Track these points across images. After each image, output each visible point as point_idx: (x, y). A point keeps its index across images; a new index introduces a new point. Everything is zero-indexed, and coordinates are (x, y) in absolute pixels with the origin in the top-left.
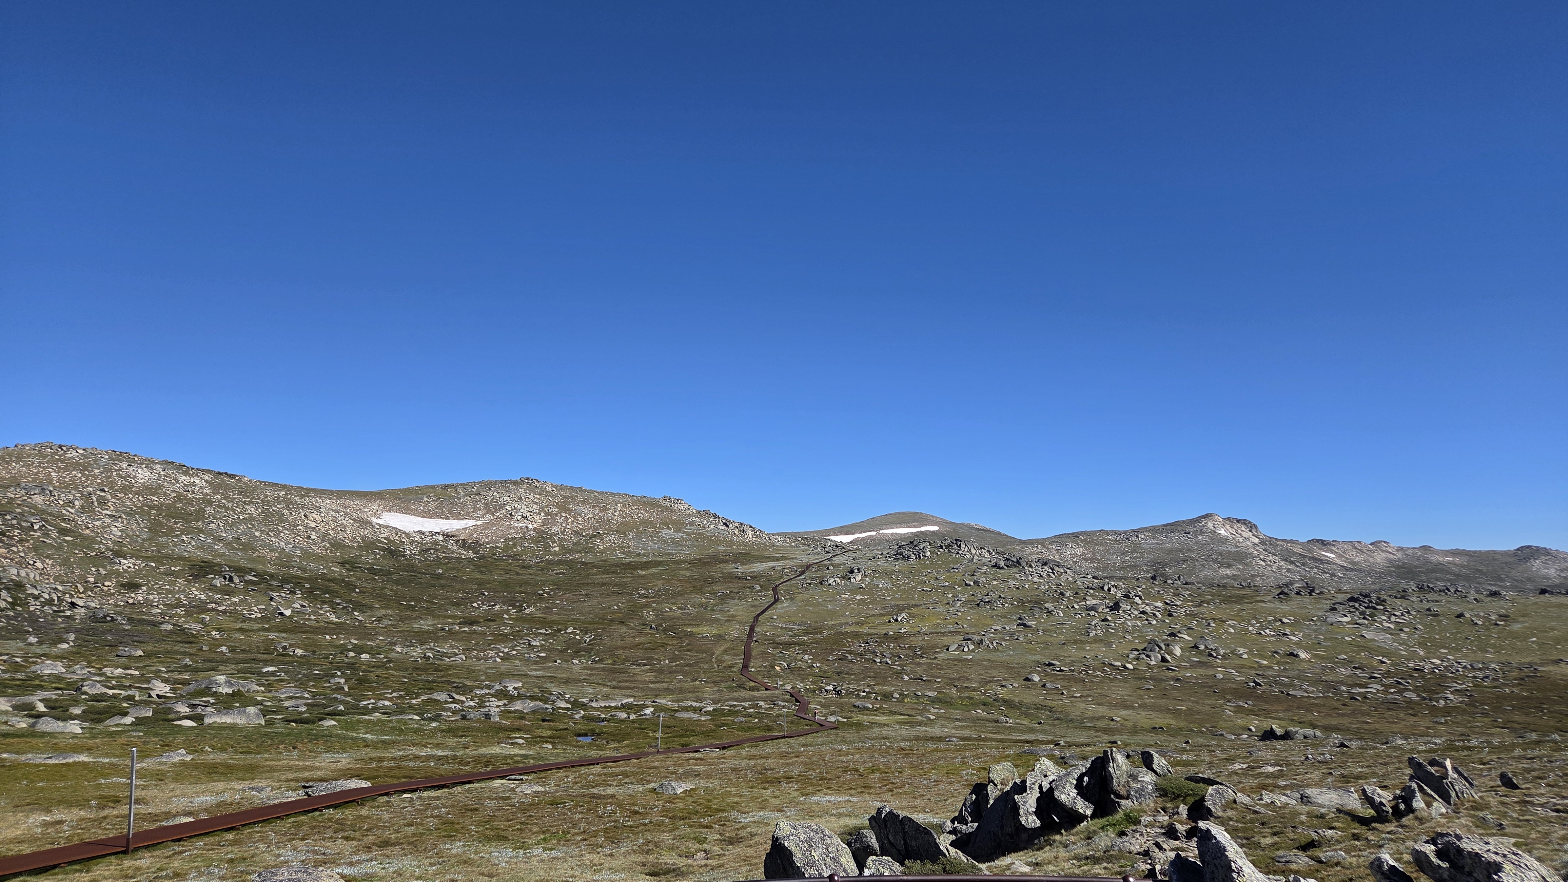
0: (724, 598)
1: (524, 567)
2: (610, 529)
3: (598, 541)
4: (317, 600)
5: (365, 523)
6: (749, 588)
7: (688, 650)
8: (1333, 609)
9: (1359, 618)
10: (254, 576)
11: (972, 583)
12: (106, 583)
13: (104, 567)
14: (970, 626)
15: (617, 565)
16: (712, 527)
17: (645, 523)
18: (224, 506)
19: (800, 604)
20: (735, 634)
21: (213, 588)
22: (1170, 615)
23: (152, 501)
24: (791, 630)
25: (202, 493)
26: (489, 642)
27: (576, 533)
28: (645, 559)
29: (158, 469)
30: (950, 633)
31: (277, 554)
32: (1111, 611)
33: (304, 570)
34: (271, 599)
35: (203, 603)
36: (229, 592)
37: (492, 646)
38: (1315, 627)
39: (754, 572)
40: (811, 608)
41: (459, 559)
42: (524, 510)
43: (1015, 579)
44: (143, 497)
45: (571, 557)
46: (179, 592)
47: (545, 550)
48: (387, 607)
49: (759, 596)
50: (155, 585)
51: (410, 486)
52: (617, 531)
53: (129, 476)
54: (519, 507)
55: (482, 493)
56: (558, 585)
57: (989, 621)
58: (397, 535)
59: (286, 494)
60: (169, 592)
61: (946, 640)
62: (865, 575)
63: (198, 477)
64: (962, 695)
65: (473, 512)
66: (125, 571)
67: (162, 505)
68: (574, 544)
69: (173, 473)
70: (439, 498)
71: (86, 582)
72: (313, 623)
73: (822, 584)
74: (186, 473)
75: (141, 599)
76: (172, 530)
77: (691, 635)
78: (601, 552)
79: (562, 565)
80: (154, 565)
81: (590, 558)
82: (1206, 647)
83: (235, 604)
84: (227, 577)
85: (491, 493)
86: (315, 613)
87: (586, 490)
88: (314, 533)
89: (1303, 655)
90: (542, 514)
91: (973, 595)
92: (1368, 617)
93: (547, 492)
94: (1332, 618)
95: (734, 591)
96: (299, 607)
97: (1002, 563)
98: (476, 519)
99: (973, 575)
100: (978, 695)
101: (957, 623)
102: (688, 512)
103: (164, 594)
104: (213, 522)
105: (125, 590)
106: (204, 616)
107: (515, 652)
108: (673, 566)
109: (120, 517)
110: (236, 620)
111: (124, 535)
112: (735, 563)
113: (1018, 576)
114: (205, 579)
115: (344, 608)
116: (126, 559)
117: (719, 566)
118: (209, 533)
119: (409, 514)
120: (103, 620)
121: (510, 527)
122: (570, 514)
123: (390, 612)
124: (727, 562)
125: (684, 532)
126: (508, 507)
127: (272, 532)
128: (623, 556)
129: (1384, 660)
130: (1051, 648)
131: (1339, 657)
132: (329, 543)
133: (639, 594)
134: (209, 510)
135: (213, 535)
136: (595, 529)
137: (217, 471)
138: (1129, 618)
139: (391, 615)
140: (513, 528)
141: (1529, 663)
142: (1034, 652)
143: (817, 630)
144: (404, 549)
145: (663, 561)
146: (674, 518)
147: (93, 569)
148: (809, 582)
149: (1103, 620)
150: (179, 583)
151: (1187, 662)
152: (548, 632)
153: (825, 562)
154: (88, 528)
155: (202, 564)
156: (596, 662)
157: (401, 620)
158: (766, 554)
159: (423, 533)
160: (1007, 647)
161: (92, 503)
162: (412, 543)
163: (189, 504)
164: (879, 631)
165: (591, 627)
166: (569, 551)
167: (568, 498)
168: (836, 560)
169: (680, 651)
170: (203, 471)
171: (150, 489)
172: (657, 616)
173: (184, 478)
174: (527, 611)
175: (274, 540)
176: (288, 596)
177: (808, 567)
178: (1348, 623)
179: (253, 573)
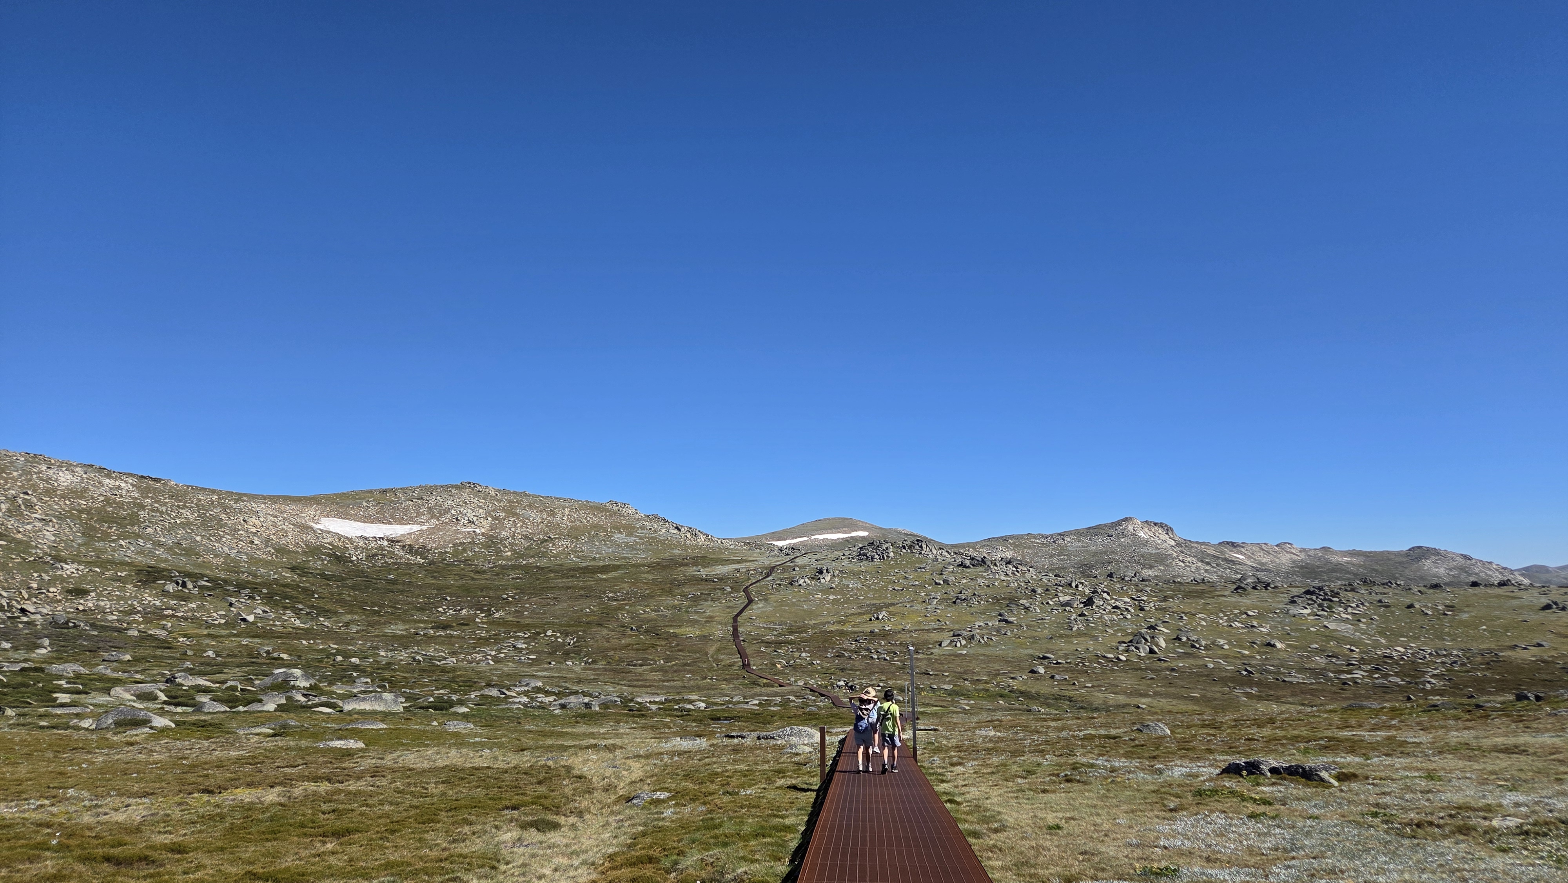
0: (696, 600)
1: (478, 572)
2: (560, 534)
3: (551, 545)
4: (278, 605)
5: (305, 528)
6: (720, 589)
7: (680, 651)
8: (1293, 602)
9: (1318, 610)
10: (207, 581)
11: (942, 582)
12: (51, 590)
13: (46, 572)
14: (953, 622)
15: (574, 570)
16: (663, 531)
17: (595, 527)
18: (158, 510)
19: (775, 604)
20: (719, 634)
21: (165, 593)
22: (1142, 609)
23: (79, 504)
24: (775, 630)
25: (130, 496)
26: (472, 645)
27: (526, 537)
28: (601, 563)
29: (79, 472)
30: (935, 629)
31: (222, 560)
32: (1084, 606)
33: (255, 576)
34: (231, 605)
35: (158, 609)
36: (186, 599)
37: (477, 649)
38: (1279, 620)
39: (717, 574)
40: (787, 608)
41: (408, 565)
42: (470, 515)
43: (983, 577)
44: (70, 501)
45: (524, 562)
46: (130, 598)
47: (497, 555)
48: (351, 612)
49: (732, 597)
50: (103, 591)
51: (345, 491)
52: (568, 536)
53: (50, 479)
54: (465, 511)
55: (425, 497)
56: (521, 590)
57: (969, 618)
58: (340, 540)
59: (219, 498)
60: (120, 598)
61: (935, 636)
62: (834, 576)
63: (122, 480)
64: (977, 687)
65: (416, 517)
66: (69, 577)
67: (91, 509)
68: (526, 549)
69: (95, 476)
70: (379, 503)
71: (29, 588)
72: (280, 629)
73: (792, 585)
74: (108, 476)
75: (92, 605)
76: (109, 535)
77: (675, 636)
78: (555, 556)
79: (517, 569)
80: (98, 570)
81: (545, 563)
82: (1188, 639)
83: (193, 610)
84: (180, 582)
85: (434, 497)
86: (279, 619)
87: (530, 496)
88: (256, 538)
89: (1279, 645)
90: (490, 519)
91: (946, 593)
92: (1326, 609)
93: (491, 496)
94: (1293, 610)
95: (704, 592)
96: (261, 613)
97: (968, 563)
98: (420, 523)
99: (942, 574)
100: (992, 687)
101: (939, 620)
102: (637, 516)
103: (115, 600)
104: (149, 527)
105: (73, 596)
106: (165, 622)
107: (503, 655)
108: (632, 569)
109: (51, 521)
110: (200, 626)
111: (58, 540)
112: (696, 566)
113: (985, 574)
114: (156, 585)
115: (308, 614)
116: (68, 564)
117: (679, 569)
118: (147, 538)
119: (348, 519)
120: (65, 626)
121: (457, 532)
122: (518, 519)
123: (356, 617)
124: (687, 565)
125: (636, 536)
126: (453, 512)
127: (213, 536)
128: (579, 560)
129: (1353, 648)
130: (1040, 642)
131: (1311, 646)
132: (273, 548)
133: (607, 597)
134: (142, 514)
135: (152, 540)
136: (546, 533)
137: (140, 475)
138: (1104, 612)
139: (358, 621)
140: (460, 533)
141: (1488, 649)
142: (1024, 646)
143: (801, 630)
144: (350, 554)
145: (621, 565)
146: (624, 522)
147: (35, 575)
148: (779, 582)
149: (1080, 615)
150: (129, 589)
151: (1173, 653)
152: (526, 636)
153: (788, 564)
154: (20, 532)
155: (150, 569)
156: (590, 664)
157: (370, 625)
158: (723, 556)
159: (366, 539)
160: (998, 642)
161: (19, 506)
162: (356, 548)
163: (120, 508)
164: (863, 629)
165: (570, 630)
166: (522, 556)
167: (513, 502)
168: (799, 561)
169: (672, 651)
170: (125, 474)
171: (73, 493)
172: (632, 618)
173: (108, 481)
174: (497, 615)
175: (216, 545)
176: (248, 602)
177: (772, 569)
178: (1309, 615)
179: (206, 579)
